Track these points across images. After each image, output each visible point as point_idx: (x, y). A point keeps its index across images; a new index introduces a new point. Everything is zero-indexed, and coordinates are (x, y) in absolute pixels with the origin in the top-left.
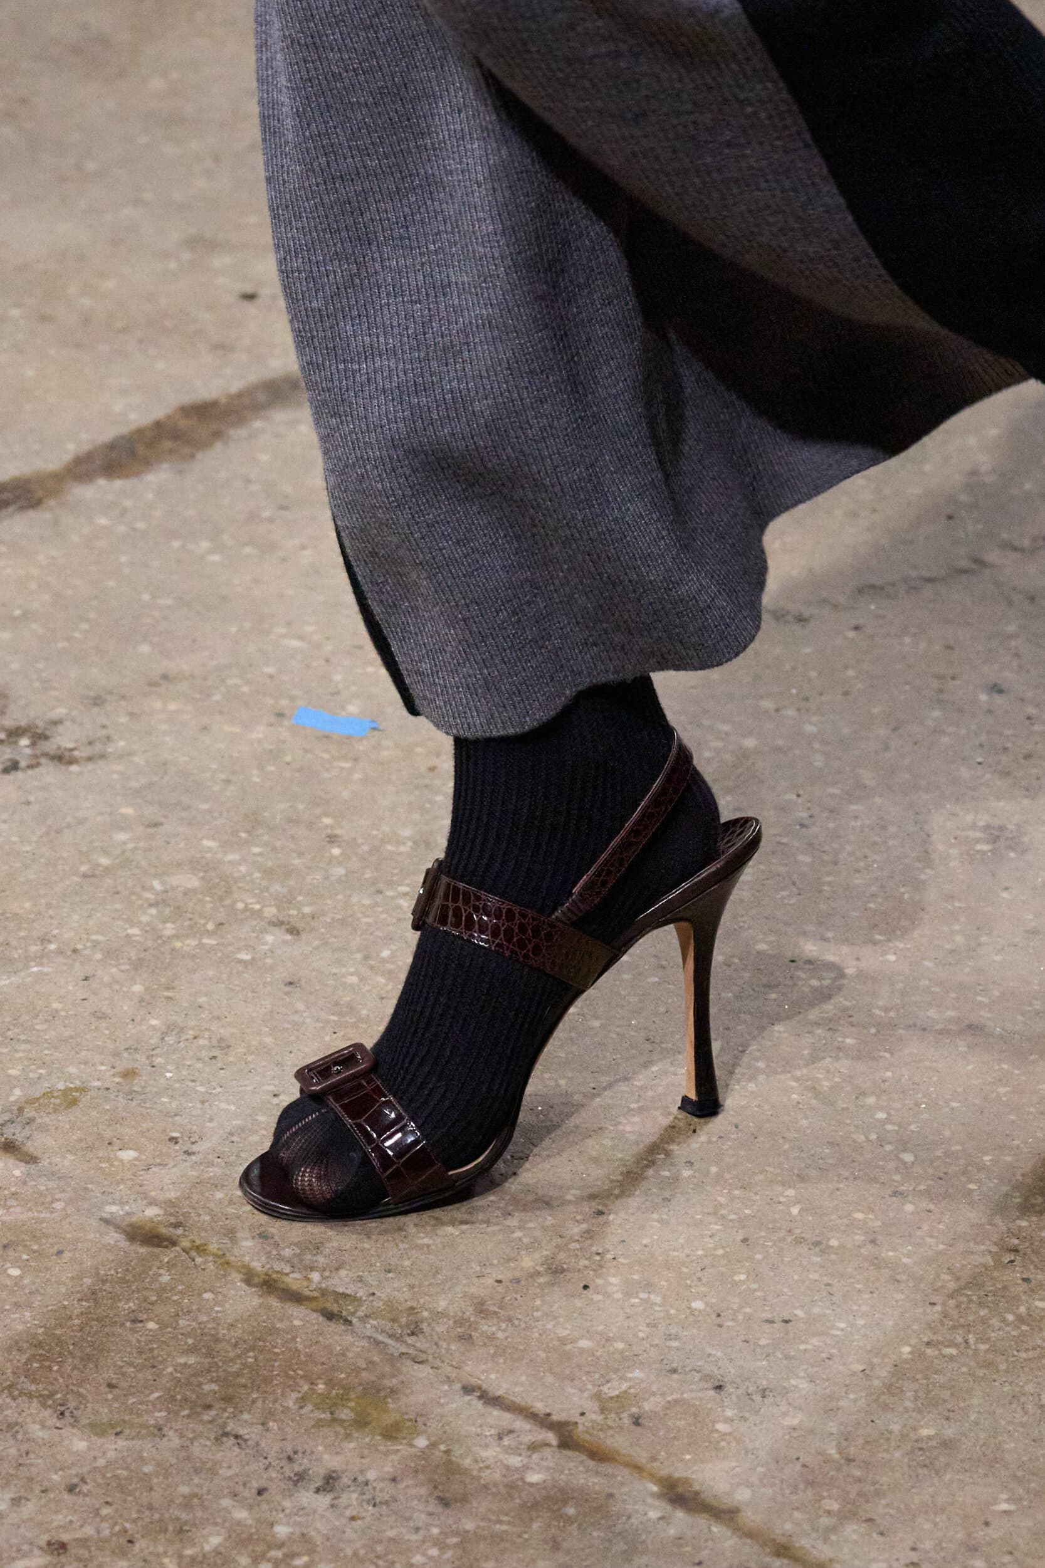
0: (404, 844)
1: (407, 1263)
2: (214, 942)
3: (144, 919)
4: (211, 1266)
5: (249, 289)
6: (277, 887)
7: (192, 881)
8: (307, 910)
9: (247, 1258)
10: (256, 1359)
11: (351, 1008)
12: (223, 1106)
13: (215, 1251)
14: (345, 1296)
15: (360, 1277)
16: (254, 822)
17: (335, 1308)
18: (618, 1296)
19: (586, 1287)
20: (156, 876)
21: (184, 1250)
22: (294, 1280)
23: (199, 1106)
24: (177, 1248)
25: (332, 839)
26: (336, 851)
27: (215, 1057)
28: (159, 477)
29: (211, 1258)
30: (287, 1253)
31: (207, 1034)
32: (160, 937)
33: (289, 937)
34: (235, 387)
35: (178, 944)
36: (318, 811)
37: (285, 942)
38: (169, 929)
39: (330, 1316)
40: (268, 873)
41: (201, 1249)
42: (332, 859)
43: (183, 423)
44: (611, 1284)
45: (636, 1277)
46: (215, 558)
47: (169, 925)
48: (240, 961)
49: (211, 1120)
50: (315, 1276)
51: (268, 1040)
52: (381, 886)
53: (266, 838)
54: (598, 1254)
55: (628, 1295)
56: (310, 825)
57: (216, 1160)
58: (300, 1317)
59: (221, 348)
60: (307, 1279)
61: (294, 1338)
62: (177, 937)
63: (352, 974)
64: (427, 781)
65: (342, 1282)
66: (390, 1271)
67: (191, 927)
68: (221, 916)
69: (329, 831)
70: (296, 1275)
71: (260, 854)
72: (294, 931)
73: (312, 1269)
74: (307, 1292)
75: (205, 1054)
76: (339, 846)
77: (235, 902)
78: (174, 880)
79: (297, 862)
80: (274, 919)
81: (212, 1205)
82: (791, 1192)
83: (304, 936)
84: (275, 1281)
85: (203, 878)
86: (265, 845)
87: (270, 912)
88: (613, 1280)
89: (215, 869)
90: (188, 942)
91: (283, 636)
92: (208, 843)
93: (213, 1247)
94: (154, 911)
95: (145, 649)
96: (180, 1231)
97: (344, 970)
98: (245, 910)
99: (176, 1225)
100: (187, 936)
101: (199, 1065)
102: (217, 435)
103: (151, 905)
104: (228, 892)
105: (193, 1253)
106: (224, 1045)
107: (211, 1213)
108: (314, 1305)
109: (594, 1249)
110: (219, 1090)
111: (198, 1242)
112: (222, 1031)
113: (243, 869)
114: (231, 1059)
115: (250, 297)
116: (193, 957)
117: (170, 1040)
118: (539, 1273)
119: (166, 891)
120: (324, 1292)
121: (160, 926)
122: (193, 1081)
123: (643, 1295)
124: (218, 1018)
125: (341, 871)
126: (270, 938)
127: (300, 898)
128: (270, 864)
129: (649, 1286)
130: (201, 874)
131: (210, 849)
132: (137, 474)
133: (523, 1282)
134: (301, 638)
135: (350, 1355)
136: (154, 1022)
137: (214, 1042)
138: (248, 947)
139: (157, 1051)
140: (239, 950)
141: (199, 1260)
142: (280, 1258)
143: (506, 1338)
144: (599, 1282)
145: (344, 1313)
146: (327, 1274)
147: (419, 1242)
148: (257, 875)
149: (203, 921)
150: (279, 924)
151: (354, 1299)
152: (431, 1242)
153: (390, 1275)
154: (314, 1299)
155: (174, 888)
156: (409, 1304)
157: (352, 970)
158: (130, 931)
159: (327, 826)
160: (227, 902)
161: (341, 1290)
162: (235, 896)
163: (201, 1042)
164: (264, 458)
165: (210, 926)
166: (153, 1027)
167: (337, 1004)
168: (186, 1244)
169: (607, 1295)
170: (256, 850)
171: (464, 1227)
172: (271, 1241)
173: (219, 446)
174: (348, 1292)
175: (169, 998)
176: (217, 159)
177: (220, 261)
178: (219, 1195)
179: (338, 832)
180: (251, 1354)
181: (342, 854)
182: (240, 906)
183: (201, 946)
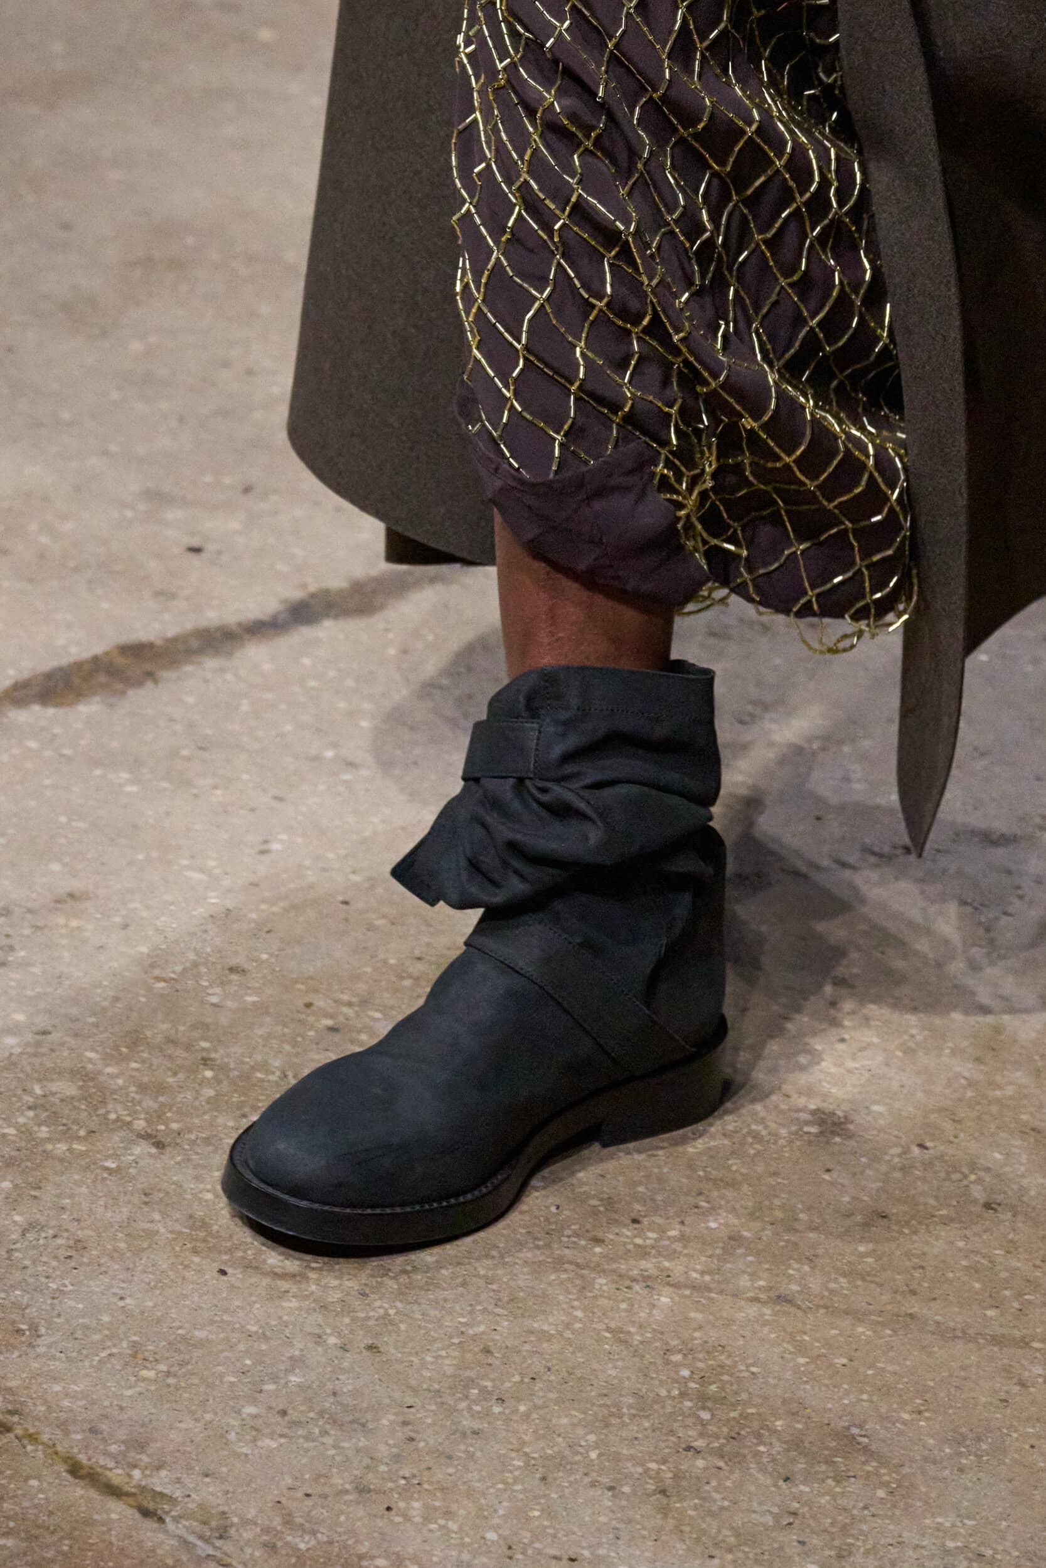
0: (273, 1073)
1: (224, 1469)
2: (84, 1149)
3: (21, 1120)
4: (40, 1454)
5: (195, 542)
6: (150, 1103)
7: (69, 1089)
8: (175, 1126)
9: (76, 1450)
10: (71, 1547)
11: (204, 1225)
12: (71, 1303)
13: (45, 1440)
14: (161, 1494)
15: (178, 1478)
16: (135, 1040)
17: (151, 1506)
18: (418, 1519)
19: (389, 1509)
20: (39, 1081)
21: (17, 1437)
22: (116, 1476)
23: (49, 1301)
24: (11, 1435)
25: (206, 1062)
26: (209, 1074)
27: (70, 1257)
28: (89, 709)
29: (40, 1447)
30: (113, 1448)
31: (65, 1234)
32: (33, 1139)
33: (154, 1150)
34: (171, 632)
35: (49, 1147)
36: (196, 1034)
37: (150, 1155)
38: (44, 1132)
39: (146, 1513)
40: (143, 1088)
41: (33, 1438)
42: (204, 1082)
43: (120, 661)
44: (413, 1508)
45: (437, 1504)
46: (133, 789)
47: (44, 1128)
48: (107, 1169)
49: (59, 1315)
50: (137, 1473)
51: (123, 1245)
52: (246, 1110)
53: (145, 1055)
54: (404, 1478)
55: (427, 1519)
56: (188, 1047)
57: (58, 1354)
58: (117, 1511)
59: (164, 595)
60: (130, 1476)
61: (109, 1530)
62: (49, 1140)
63: (208, 1191)
64: (303, 1016)
65: (161, 1482)
66: (207, 1476)
67: (64, 1133)
68: (93, 1126)
69: (205, 1054)
70: (120, 1471)
71: (137, 1070)
72: (160, 1145)
73: (135, 1466)
74: (127, 1488)
75: (62, 1253)
76: (212, 1069)
77: (108, 1112)
78: (55, 1086)
79: (170, 1080)
80: (143, 1133)
81: (49, 1398)
82: (592, 1438)
83: (168, 1150)
84: (99, 1474)
85: (81, 1088)
86: (143, 1062)
87: (140, 1124)
88: (416, 1505)
89: (93, 1079)
90: (59, 1146)
91: (188, 867)
92: (90, 1055)
93: (45, 1437)
94: (31, 1114)
95: (55, 867)
96: (16, 1419)
97: (202, 1186)
98: (117, 1120)
99: (12, 1413)
100: (59, 1141)
101: (54, 1263)
102: (150, 675)
103: (30, 1108)
104: (104, 1102)
105: (25, 1441)
106: (80, 1246)
107: (45, 1402)
108: (131, 1501)
109: (401, 1473)
110: (70, 1288)
111: (31, 1431)
112: (79, 1232)
113: (120, 1082)
114: (85, 1260)
115: (196, 550)
116: (62, 1160)
117: (30, 1236)
118: (347, 1492)
119: (45, 1096)
120: (143, 1489)
121: (36, 1128)
122: (47, 1277)
123: (442, 1522)
124: (78, 1221)
125: (211, 1093)
126: (137, 1150)
127: (169, 1115)
128: (146, 1079)
129: (448, 1514)
130: (81, 1083)
131: (90, 1060)
132: (71, 704)
133: (329, 1499)
134: (201, 871)
135: (159, 1552)
136: (17, 1218)
137: (71, 1242)
138: (116, 1156)
139: (18, 1246)
140: (107, 1158)
141: (29, 1448)
142: (106, 1453)
143: (308, 1550)
144: (402, 1505)
145: (159, 1512)
146: (148, 1472)
147: (239, 1450)
148: (133, 1089)
149: (75, 1128)
150: (146, 1137)
151: (171, 1500)
152: (249, 1452)
153: (207, 1480)
154: (133, 1495)
155: (54, 1094)
156: (221, 1508)
157: (209, 1187)
158: (6, 1131)
159: (204, 1049)
160: (101, 1111)
161: (158, 1489)
162: (110, 1107)
163: (59, 1241)
164: (191, 700)
165: (82, 1133)
166: (15, 1222)
167: (191, 1217)
168: (19, 1431)
169: (407, 1518)
170: (134, 1065)
171: (282, 1440)
172: (100, 1436)
173: (149, 684)
174: (166, 1491)
175: (35, 1197)
176: (181, 419)
177: (172, 514)
178: (57, 1388)
179: (213, 1055)
180: (67, 1542)
181: (213, 1078)
182: (113, 1116)
183: (70, 1150)
